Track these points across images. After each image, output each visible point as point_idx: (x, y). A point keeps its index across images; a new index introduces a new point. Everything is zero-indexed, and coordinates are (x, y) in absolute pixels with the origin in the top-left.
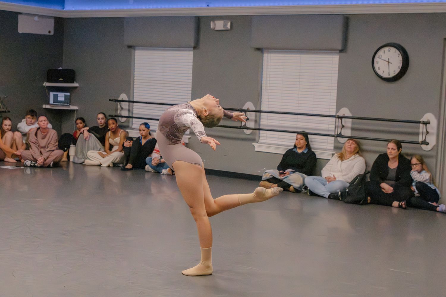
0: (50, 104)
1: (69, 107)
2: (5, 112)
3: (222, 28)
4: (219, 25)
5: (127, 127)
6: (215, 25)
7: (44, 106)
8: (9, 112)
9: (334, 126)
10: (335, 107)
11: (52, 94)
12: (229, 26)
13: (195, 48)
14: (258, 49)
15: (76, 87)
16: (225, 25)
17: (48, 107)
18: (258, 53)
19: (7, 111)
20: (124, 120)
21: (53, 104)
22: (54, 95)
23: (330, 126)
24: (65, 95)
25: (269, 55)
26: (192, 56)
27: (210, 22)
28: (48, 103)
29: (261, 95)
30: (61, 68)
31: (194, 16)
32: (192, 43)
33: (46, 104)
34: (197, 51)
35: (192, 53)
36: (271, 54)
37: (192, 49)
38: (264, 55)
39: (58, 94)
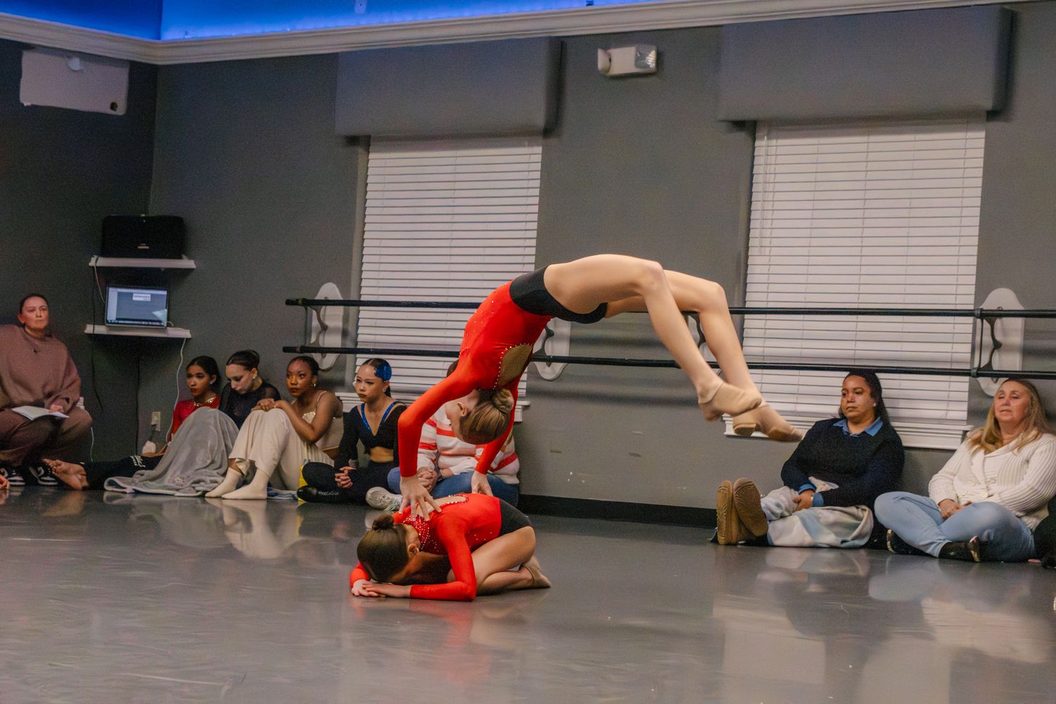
0: (107, 321)
1: (166, 331)
3: (632, 69)
4: (622, 60)
6: (610, 60)
7: (89, 329)
9: (968, 348)
10: (972, 289)
11: (113, 294)
12: (651, 59)
13: (550, 130)
14: (739, 125)
15: (187, 272)
16: (640, 59)
17: (101, 330)
18: (742, 136)
21: (116, 322)
22: (119, 294)
23: (957, 348)
24: (152, 295)
25: (774, 142)
26: (539, 158)
27: (597, 52)
28: (101, 318)
29: (747, 266)
31: (546, 38)
32: (540, 119)
33: (95, 323)
34: (553, 141)
35: (539, 150)
36: (777, 138)
37: (541, 140)
38: (757, 143)
39: (131, 295)
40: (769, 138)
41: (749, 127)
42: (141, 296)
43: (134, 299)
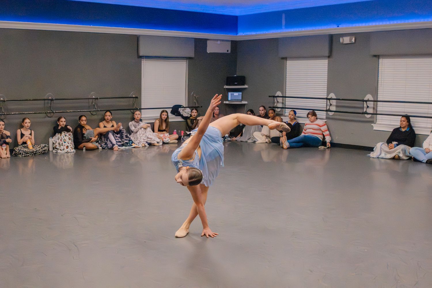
1: (241, 102)
2: (199, 107)
3: (348, 42)
4: (346, 40)
5: (282, 115)
6: (343, 40)
7: (225, 102)
8: (201, 107)
11: (230, 94)
12: (353, 40)
13: (329, 57)
14: (375, 56)
15: (245, 89)
16: (351, 40)
17: (227, 102)
18: (375, 58)
19: (200, 107)
20: (279, 110)
21: (230, 100)
22: (231, 94)
24: (238, 94)
25: (384, 60)
26: (327, 63)
27: (340, 38)
28: (227, 100)
29: (378, 89)
30: (235, 76)
31: (328, 35)
32: (327, 54)
33: (226, 101)
34: (330, 59)
35: (327, 61)
36: (384, 59)
37: (327, 58)
38: (380, 60)
39: (234, 94)
40: (382, 59)
41: (377, 57)
42: (236, 94)
43: (234, 95)
